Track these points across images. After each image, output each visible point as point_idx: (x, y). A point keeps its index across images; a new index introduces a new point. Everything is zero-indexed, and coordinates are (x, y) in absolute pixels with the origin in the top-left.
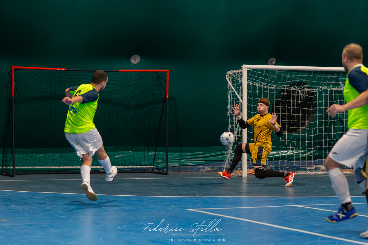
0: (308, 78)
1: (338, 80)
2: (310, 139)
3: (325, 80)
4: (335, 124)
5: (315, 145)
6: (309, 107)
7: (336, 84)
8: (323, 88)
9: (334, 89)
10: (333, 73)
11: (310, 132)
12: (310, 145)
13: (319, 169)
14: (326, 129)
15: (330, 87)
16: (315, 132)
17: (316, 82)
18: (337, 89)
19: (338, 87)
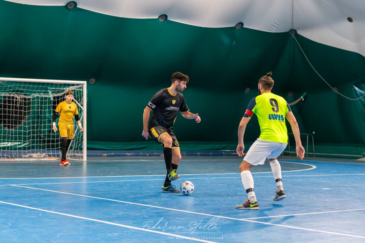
0: (24, 87)
1: (47, 89)
2: (25, 134)
3: (37, 89)
4: (45, 123)
5: (29, 138)
6: (25, 109)
7: (46, 92)
8: (36, 95)
9: (44, 96)
10: (43, 84)
11: (25, 129)
12: (25, 139)
13: (31, 157)
14: (37, 127)
15: (41, 95)
16: (29, 128)
17: (26, 90)
18: (46, 96)
19: (47, 95)
